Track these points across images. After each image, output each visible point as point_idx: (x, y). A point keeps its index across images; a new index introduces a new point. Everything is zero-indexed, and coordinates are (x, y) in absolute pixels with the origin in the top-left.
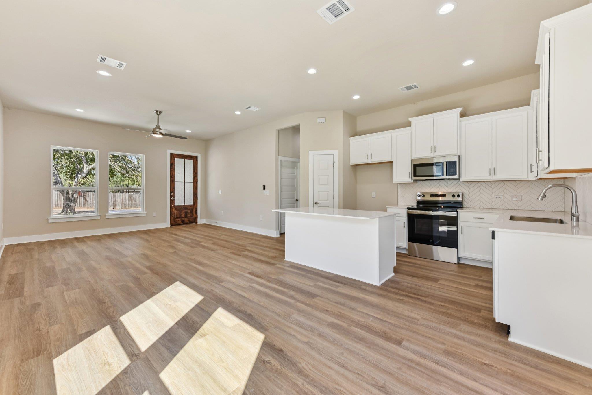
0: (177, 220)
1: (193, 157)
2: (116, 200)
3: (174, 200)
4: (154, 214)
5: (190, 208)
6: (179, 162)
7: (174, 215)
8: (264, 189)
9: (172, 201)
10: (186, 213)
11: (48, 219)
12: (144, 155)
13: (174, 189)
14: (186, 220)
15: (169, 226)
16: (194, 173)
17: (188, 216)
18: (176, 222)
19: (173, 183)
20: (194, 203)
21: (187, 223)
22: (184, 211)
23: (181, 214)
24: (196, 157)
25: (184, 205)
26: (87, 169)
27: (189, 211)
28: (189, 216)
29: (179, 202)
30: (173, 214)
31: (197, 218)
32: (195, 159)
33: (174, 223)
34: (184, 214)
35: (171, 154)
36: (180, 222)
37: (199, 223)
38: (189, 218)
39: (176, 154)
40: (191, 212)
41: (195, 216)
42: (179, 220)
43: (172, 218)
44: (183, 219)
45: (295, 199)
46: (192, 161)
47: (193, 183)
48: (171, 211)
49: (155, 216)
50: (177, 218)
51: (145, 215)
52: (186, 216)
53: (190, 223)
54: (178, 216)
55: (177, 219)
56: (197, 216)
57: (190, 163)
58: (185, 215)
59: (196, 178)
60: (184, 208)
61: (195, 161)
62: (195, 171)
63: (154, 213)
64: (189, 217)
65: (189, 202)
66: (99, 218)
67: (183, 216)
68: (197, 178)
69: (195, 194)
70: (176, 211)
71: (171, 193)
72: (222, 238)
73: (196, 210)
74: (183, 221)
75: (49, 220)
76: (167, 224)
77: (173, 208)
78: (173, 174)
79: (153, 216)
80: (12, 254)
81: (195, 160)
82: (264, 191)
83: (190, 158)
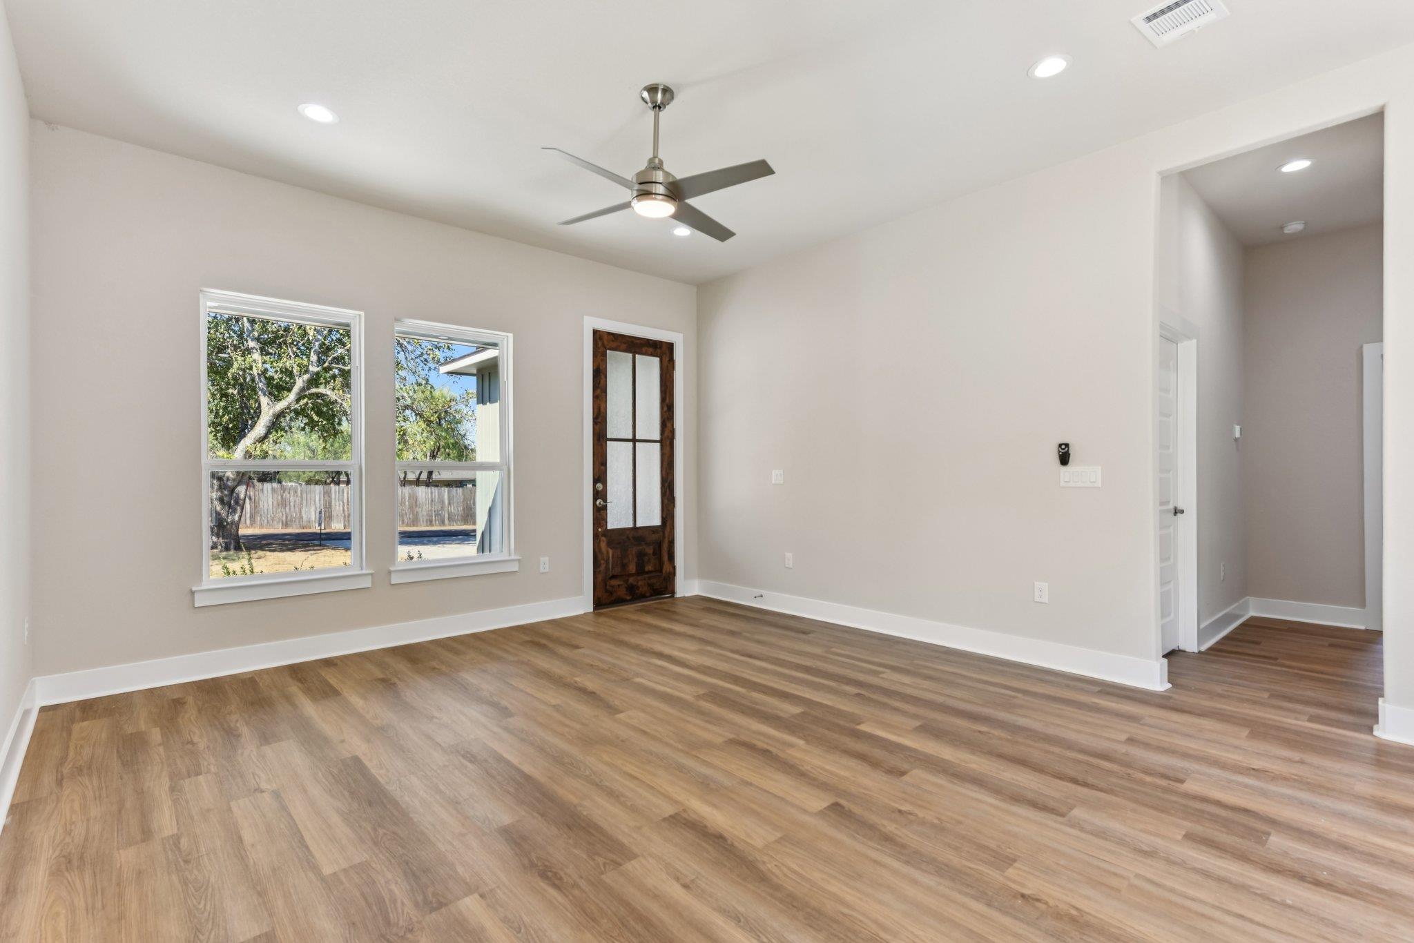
0: (613, 587)
1: (660, 348)
2: (330, 505)
3: (605, 508)
4: (544, 563)
5: (654, 537)
6: (618, 365)
7: (606, 567)
8: (1064, 459)
9: (600, 513)
10: (641, 555)
11: (193, 593)
12: (511, 335)
13: (603, 468)
14: (641, 583)
15: (590, 608)
16: (662, 408)
17: (646, 569)
18: (611, 593)
19: (602, 445)
20: (664, 519)
21: (642, 597)
22: (634, 550)
23: (624, 561)
24: (670, 347)
25: (635, 529)
26: (271, 412)
27: (650, 550)
28: (649, 568)
29: (618, 519)
30: (602, 562)
31: (674, 574)
32: (663, 351)
33: (605, 598)
34: (635, 560)
35: (595, 332)
36: (622, 592)
37: (679, 594)
38: (650, 578)
39: (609, 334)
40: (654, 554)
41: (667, 567)
42: (619, 585)
43: (600, 578)
44: (631, 580)
45: (1171, 506)
46: (656, 360)
47: (658, 445)
48: (597, 550)
49: (547, 570)
50: (614, 577)
51: (515, 567)
52: (640, 571)
53: (652, 595)
54: (618, 570)
55: (615, 582)
56: (674, 568)
57: (649, 367)
58: (638, 565)
59: (669, 425)
60: (634, 538)
61: (666, 363)
62: (667, 401)
63: (542, 559)
64: (650, 572)
65: (650, 516)
66: (367, 583)
67: (632, 568)
68: (673, 425)
69: (666, 485)
70: (611, 552)
71: (596, 481)
72: (885, 684)
73: (672, 543)
74: (631, 589)
75: (196, 596)
76: (582, 604)
77: (603, 538)
78: (602, 409)
79: (542, 570)
80: (60, 782)
81: (666, 359)
82: (1063, 469)
83: (651, 350)
